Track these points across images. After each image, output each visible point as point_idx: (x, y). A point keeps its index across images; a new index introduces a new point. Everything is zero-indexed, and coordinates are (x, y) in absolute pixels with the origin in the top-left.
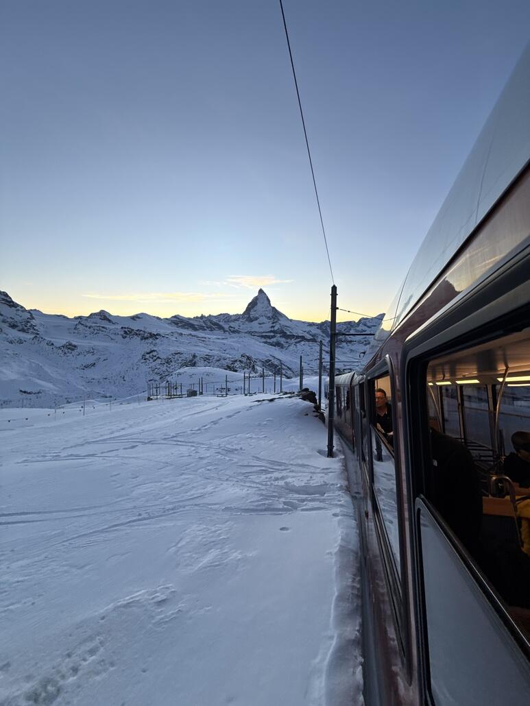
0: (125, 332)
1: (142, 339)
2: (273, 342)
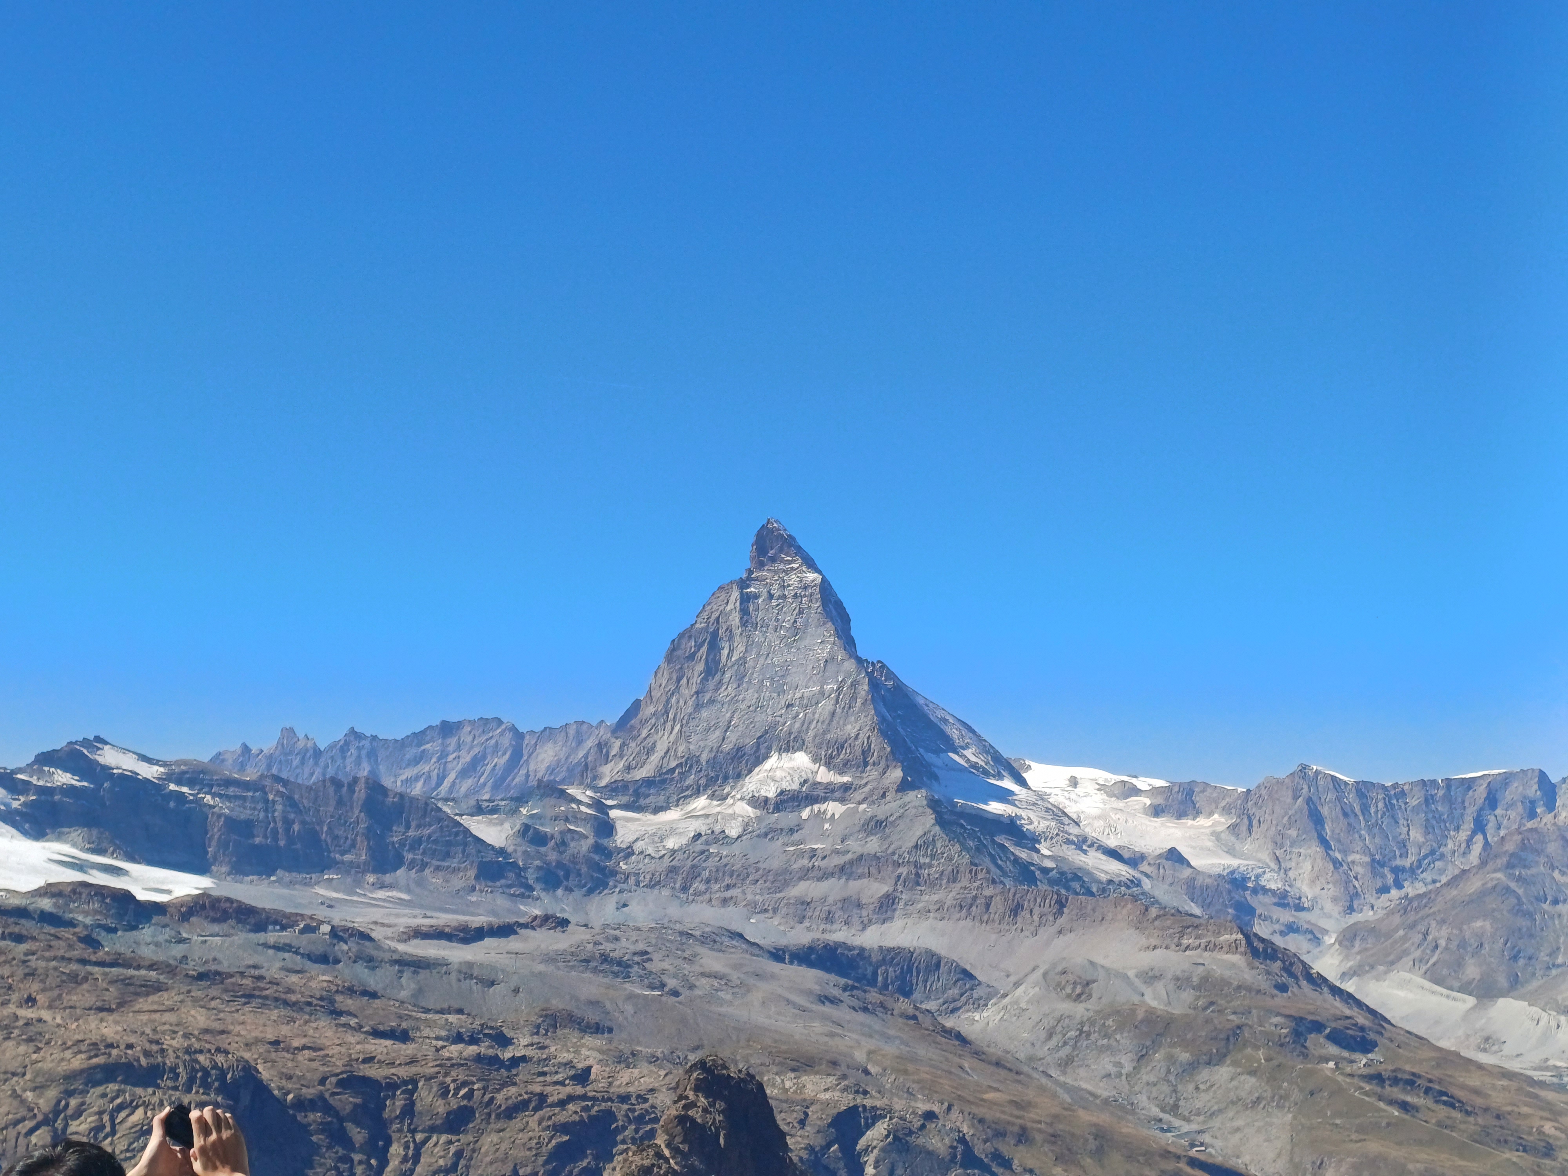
2: (887, 955)
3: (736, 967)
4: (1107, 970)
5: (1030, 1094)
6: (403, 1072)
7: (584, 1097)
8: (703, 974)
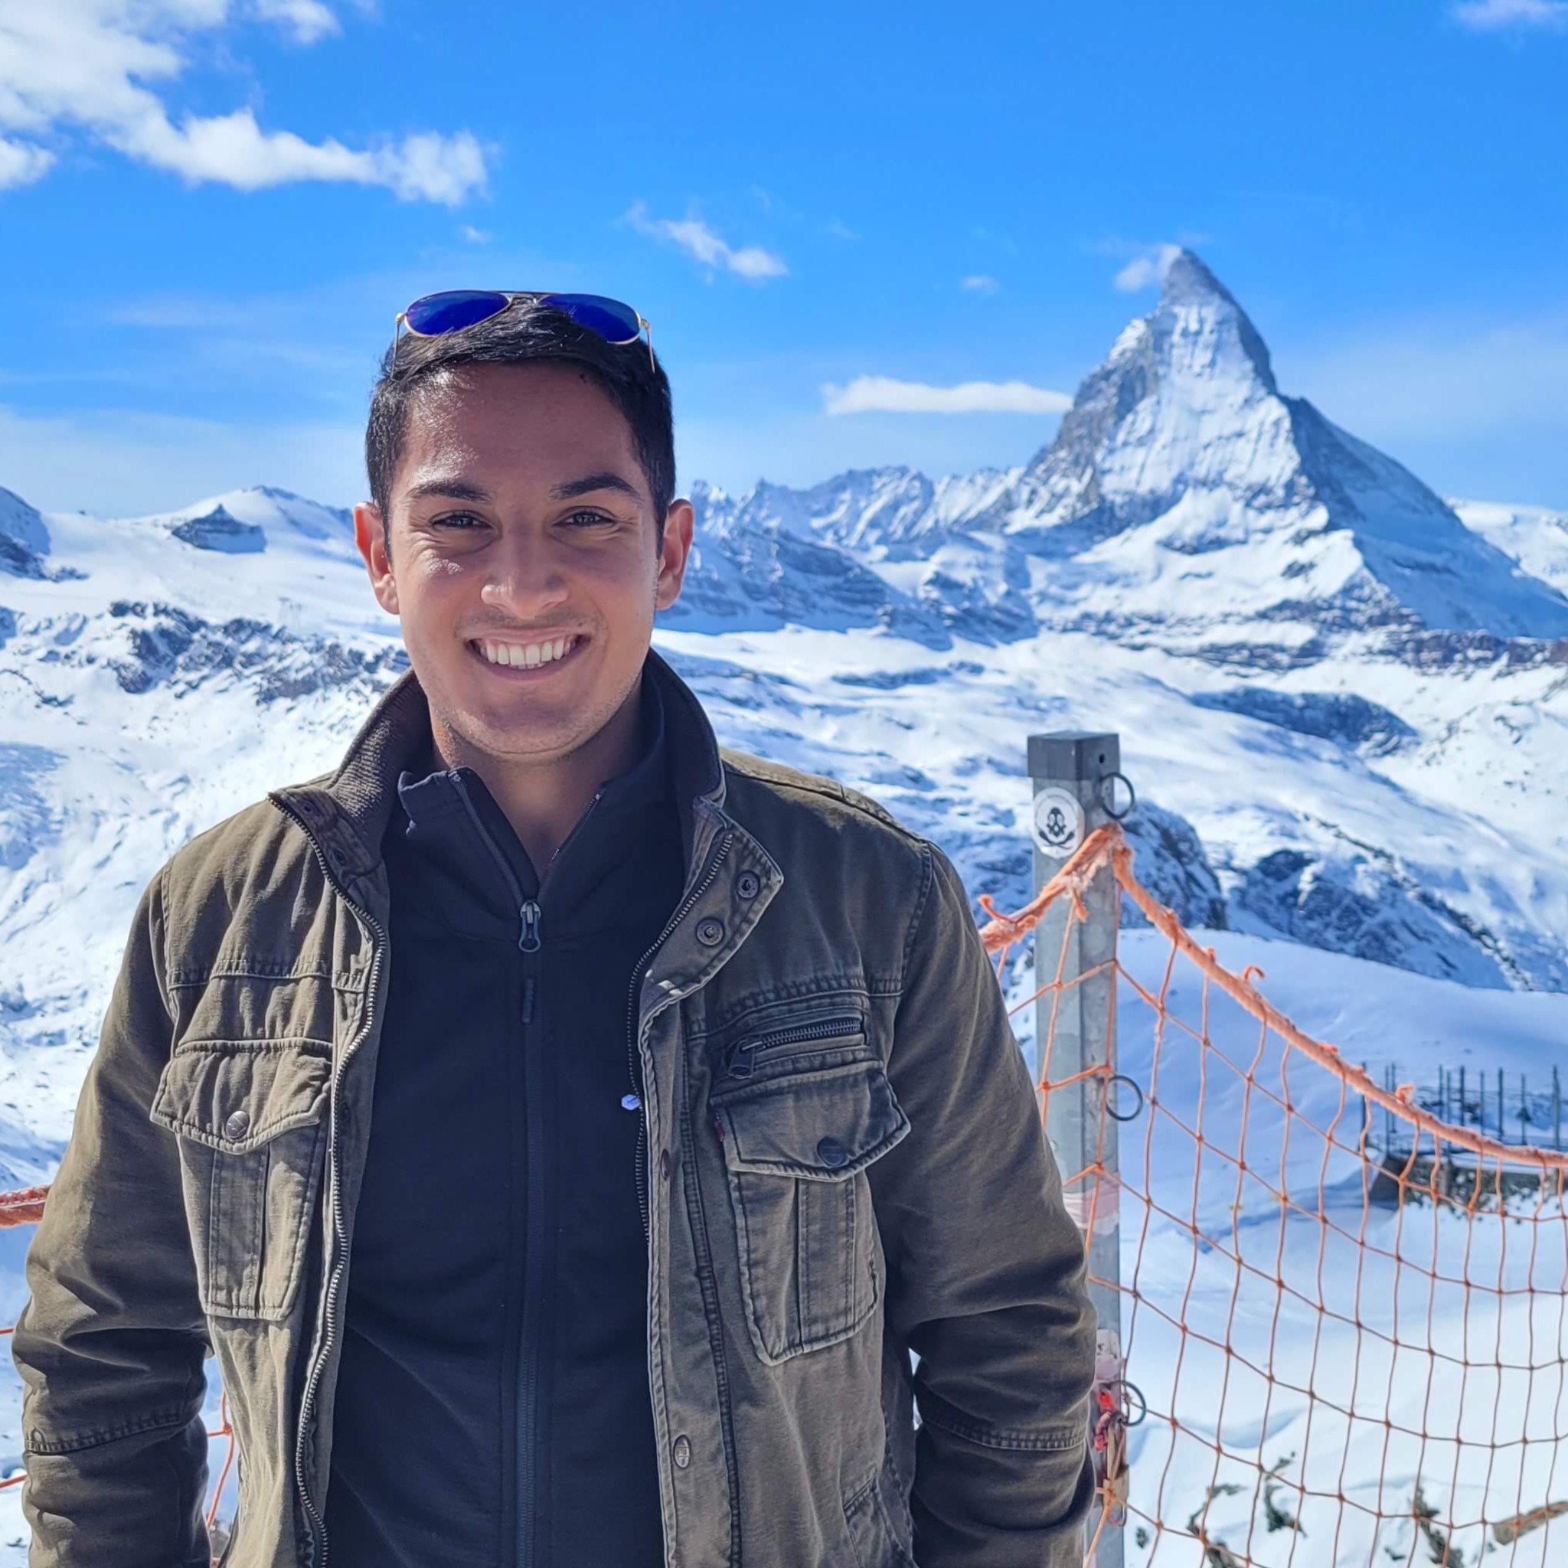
0: (144, 645)
1: (267, 697)
2: (1311, 700)
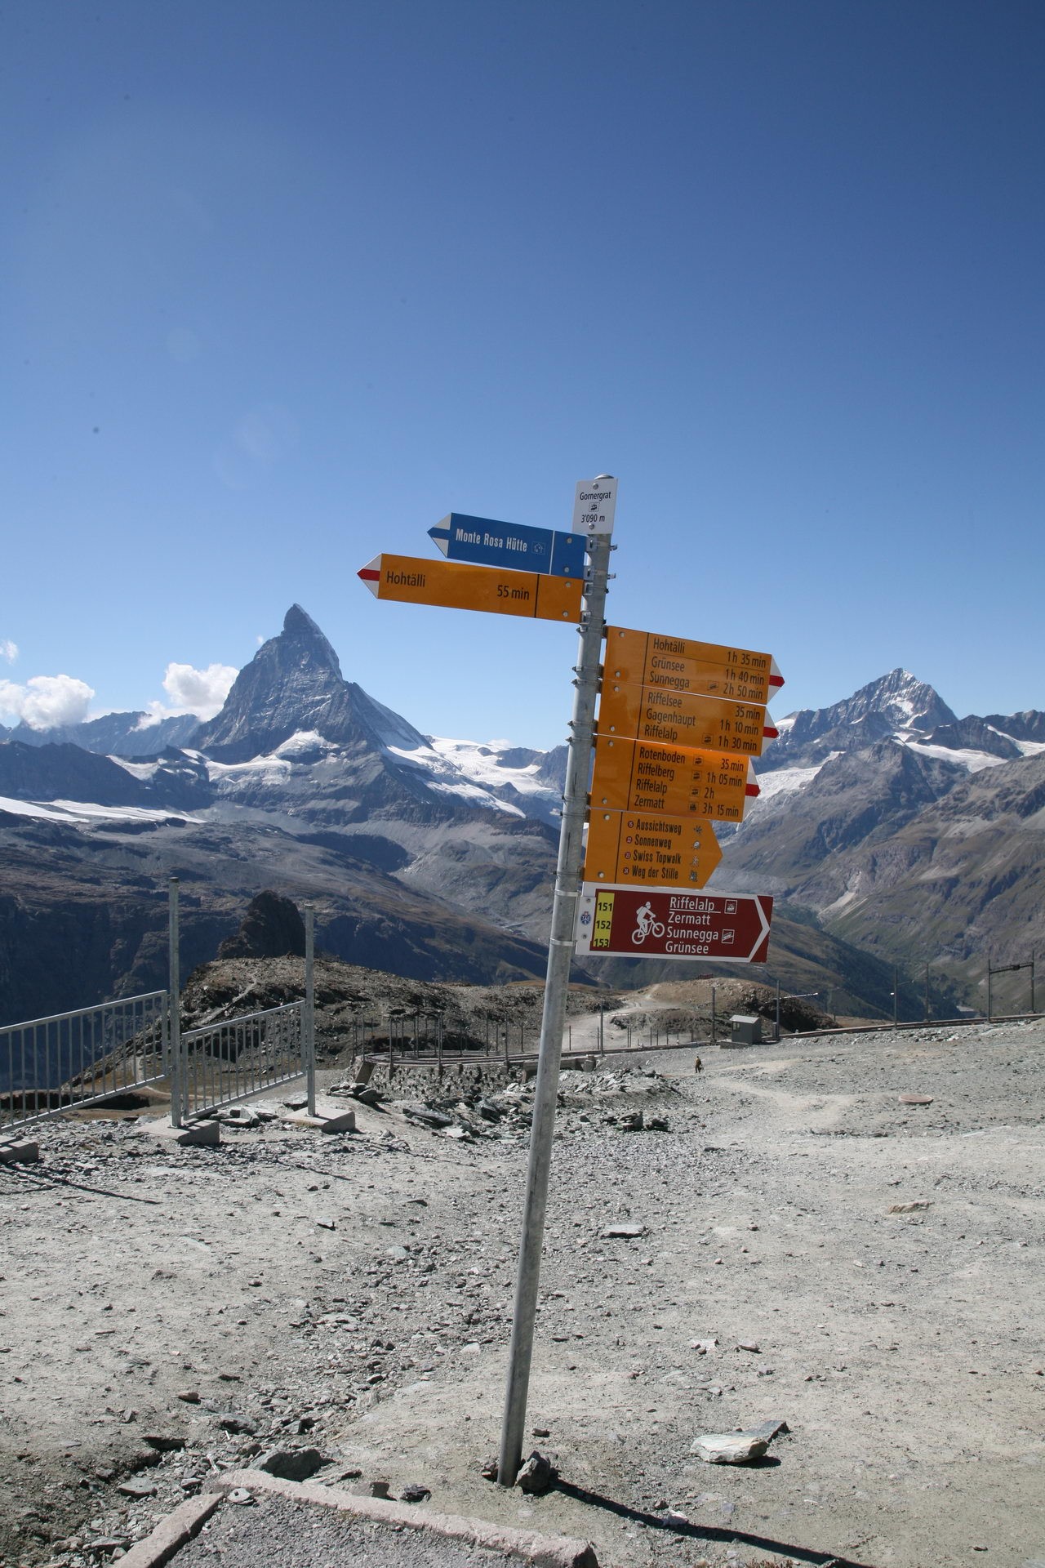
3: (276, 845)
4: (474, 845)
5: (434, 908)
6: (98, 900)
7: (197, 913)
8: (260, 849)
